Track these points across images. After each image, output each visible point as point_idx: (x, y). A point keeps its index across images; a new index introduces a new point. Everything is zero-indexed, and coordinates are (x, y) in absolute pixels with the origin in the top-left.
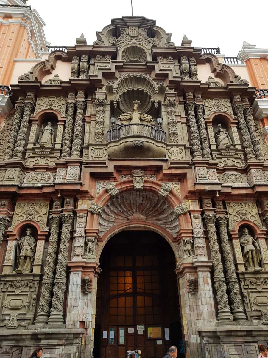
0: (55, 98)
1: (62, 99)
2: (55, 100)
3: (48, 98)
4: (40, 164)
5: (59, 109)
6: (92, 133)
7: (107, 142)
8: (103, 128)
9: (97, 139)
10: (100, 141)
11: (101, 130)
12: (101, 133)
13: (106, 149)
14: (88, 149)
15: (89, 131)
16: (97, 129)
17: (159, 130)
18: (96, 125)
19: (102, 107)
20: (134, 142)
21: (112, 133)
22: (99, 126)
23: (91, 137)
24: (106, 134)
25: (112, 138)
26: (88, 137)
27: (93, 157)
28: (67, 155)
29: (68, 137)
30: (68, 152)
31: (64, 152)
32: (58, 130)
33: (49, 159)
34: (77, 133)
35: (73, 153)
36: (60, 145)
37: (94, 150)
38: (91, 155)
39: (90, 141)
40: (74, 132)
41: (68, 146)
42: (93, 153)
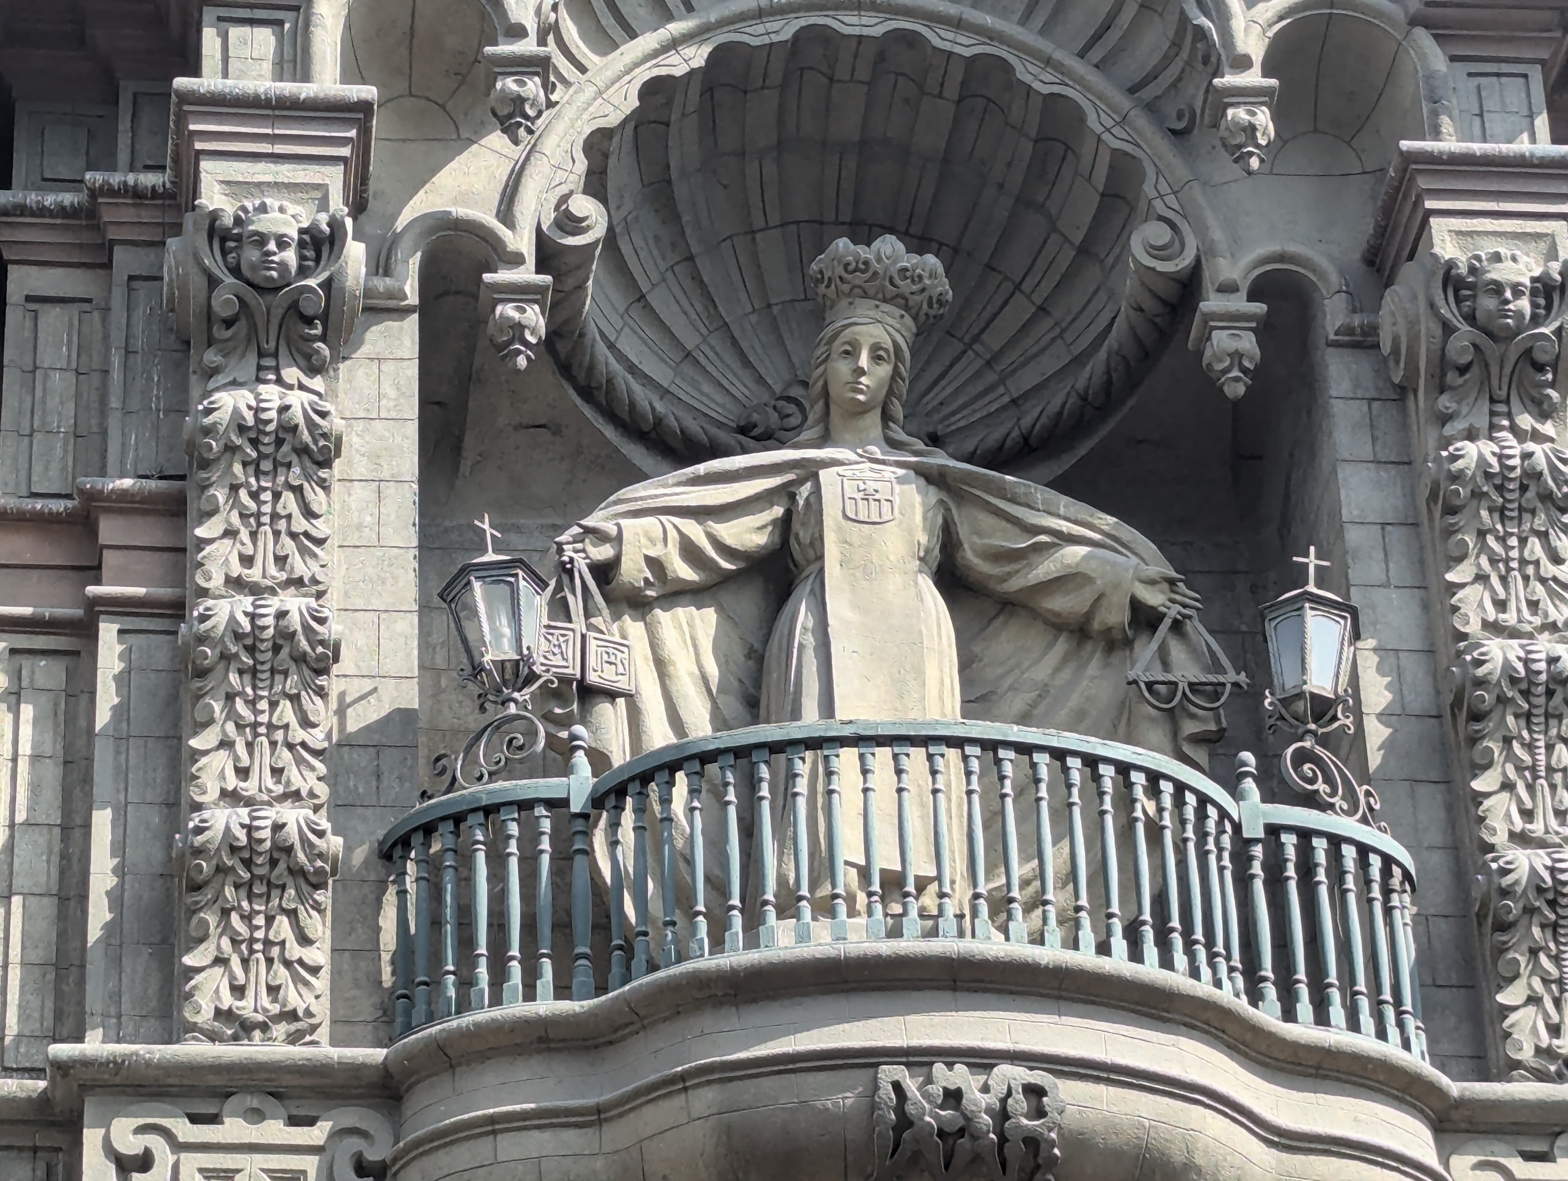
6: (119, 848)
7: (390, 1023)
8: (316, 753)
9: (218, 970)
10: (275, 1009)
11: (279, 789)
12: (282, 866)
13: (373, 1155)
14: (56, 1139)
15: (51, 795)
16: (222, 776)
17: (1305, 835)
18: (199, 696)
19: (292, 374)
20: (889, 1073)
21: (481, 858)
22: (240, 727)
23: (109, 928)
24: (366, 864)
25: (483, 971)
26: (49, 905)
37: (161, 1172)
39: (95, 996)
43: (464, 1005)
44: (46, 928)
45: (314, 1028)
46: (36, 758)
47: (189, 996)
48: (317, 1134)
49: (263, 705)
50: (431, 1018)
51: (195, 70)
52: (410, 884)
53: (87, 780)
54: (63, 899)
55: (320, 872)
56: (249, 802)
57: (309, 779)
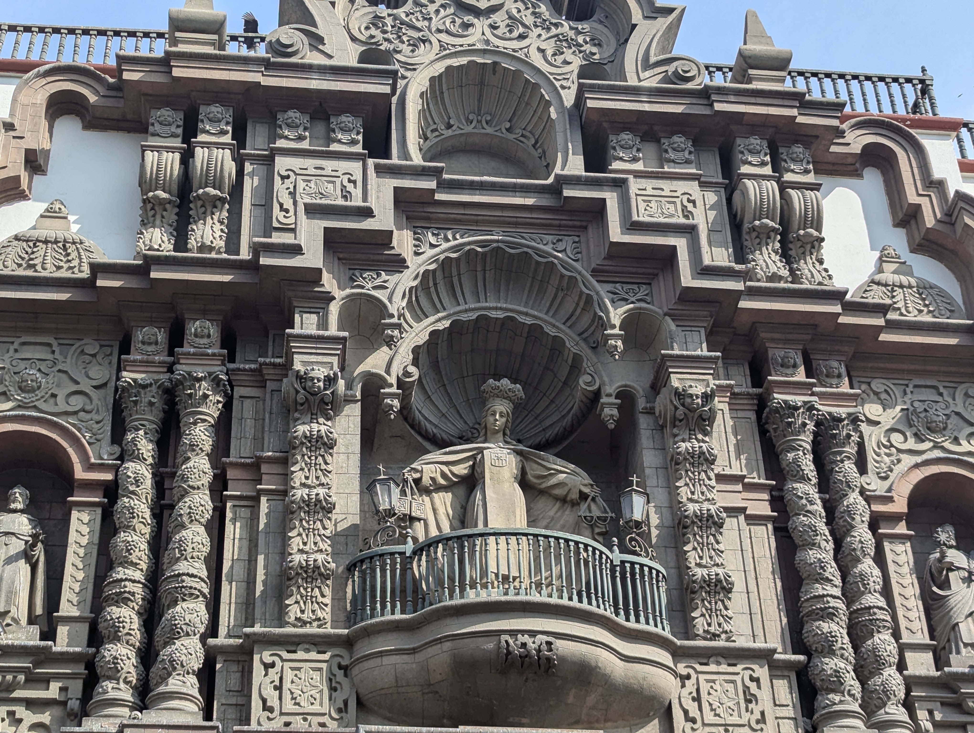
0: (49, 345)
1: (94, 356)
2: (50, 357)
3: (12, 348)
5: (76, 413)
6: (266, 567)
7: (350, 621)
8: (328, 537)
9: (296, 605)
10: (314, 617)
11: (316, 549)
12: (316, 573)
13: (344, 663)
14: (245, 658)
15: (245, 550)
16: (298, 545)
17: (633, 564)
18: (291, 520)
19: (321, 420)
20: (504, 637)
21: (378, 570)
22: (304, 530)
23: (262, 592)
24: (341, 573)
25: (378, 605)
26: (244, 585)
27: (277, 712)
28: (127, 694)
29: (130, 587)
30: (133, 678)
31: (109, 678)
32: (73, 536)
33: (21, 711)
34: (182, 567)
35: (162, 689)
36: (84, 629)
37: (278, 668)
38: (264, 701)
39: (258, 613)
40: (166, 560)
41: (132, 640)
42: (276, 688)
43: (373, 616)
44: (243, 592)
45: (326, 623)
46: (240, 539)
47: (287, 613)
48: (326, 656)
49: (311, 523)
50: (362, 620)
51: (293, 328)
52: (356, 579)
53: (256, 546)
54: (248, 583)
55: (328, 574)
56: (307, 553)
57: (325, 546)
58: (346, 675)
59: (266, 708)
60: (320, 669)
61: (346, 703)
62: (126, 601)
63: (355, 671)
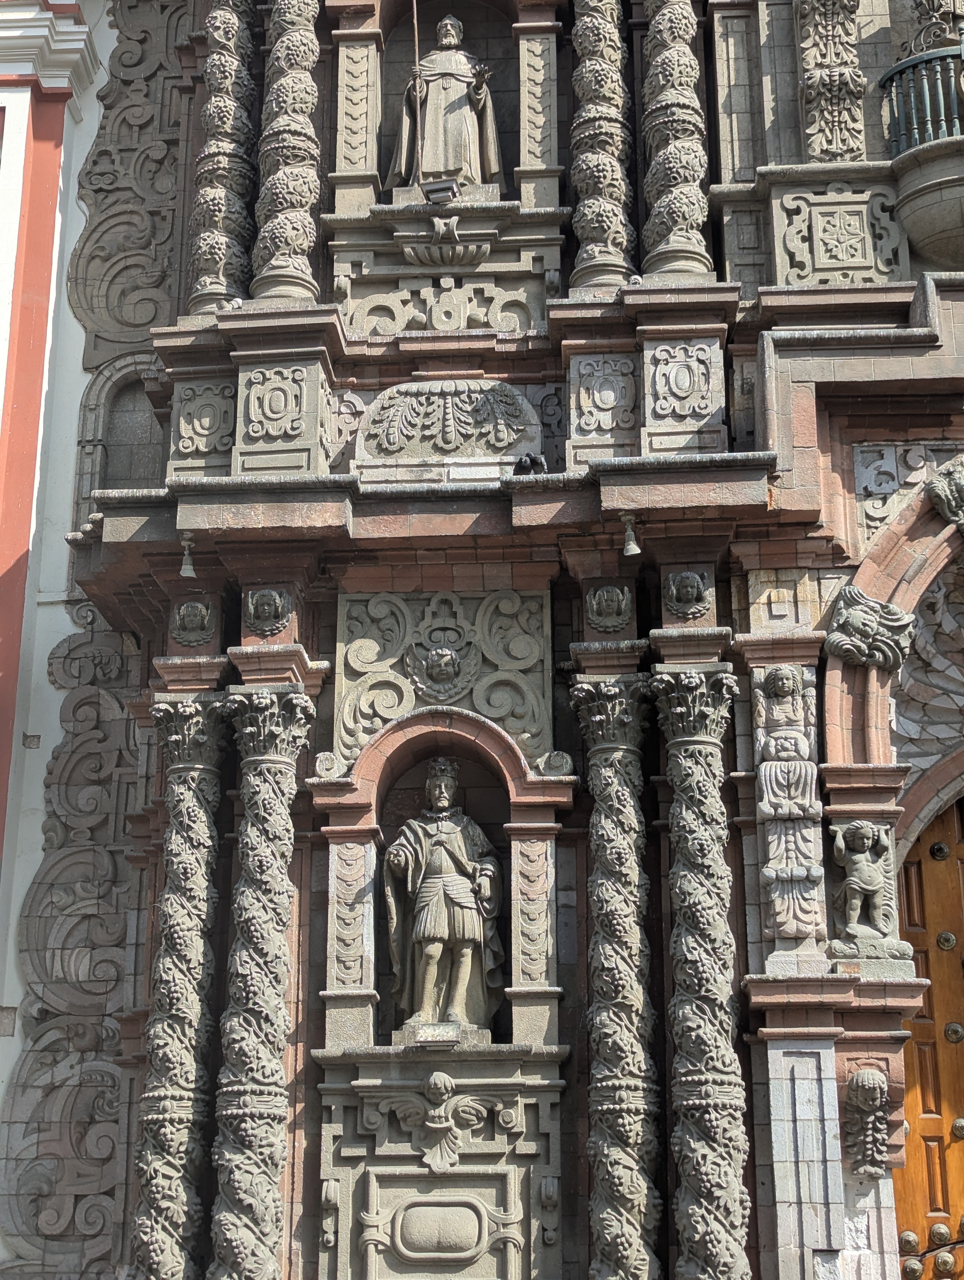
4: (443, 326)
6: (774, 91)
7: (890, 152)
8: (852, 46)
9: (821, 135)
10: (845, 148)
11: (839, 61)
12: (844, 91)
13: (889, 203)
14: (758, 207)
15: (744, 73)
16: (815, 57)
18: (803, 27)
21: (925, 81)
22: (821, 38)
23: (773, 122)
24: (874, 90)
25: (929, 126)
26: (747, 116)
27: (808, 269)
28: (618, 259)
29: (607, 127)
30: (623, 239)
31: (594, 241)
32: (525, 72)
33: (490, 289)
34: (670, 96)
35: (662, 248)
36: (553, 185)
37: (804, 214)
38: (791, 255)
39: (770, 149)
40: (647, 90)
41: (617, 193)
42: (804, 239)
43: (923, 140)
44: (747, 125)
45: (861, 155)
46: (736, 59)
47: (810, 145)
48: (865, 196)
49: (830, 28)
50: (909, 146)
52: (894, 97)
53: (759, 65)
54: (752, 114)
55: (859, 92)
56: (828, 67)
57: (851, 56)
58: (892, 219)
59: (794, 263)
60: (858, 213)
61: (895, 253)
62: (603, 145)
63: (905, 212)
